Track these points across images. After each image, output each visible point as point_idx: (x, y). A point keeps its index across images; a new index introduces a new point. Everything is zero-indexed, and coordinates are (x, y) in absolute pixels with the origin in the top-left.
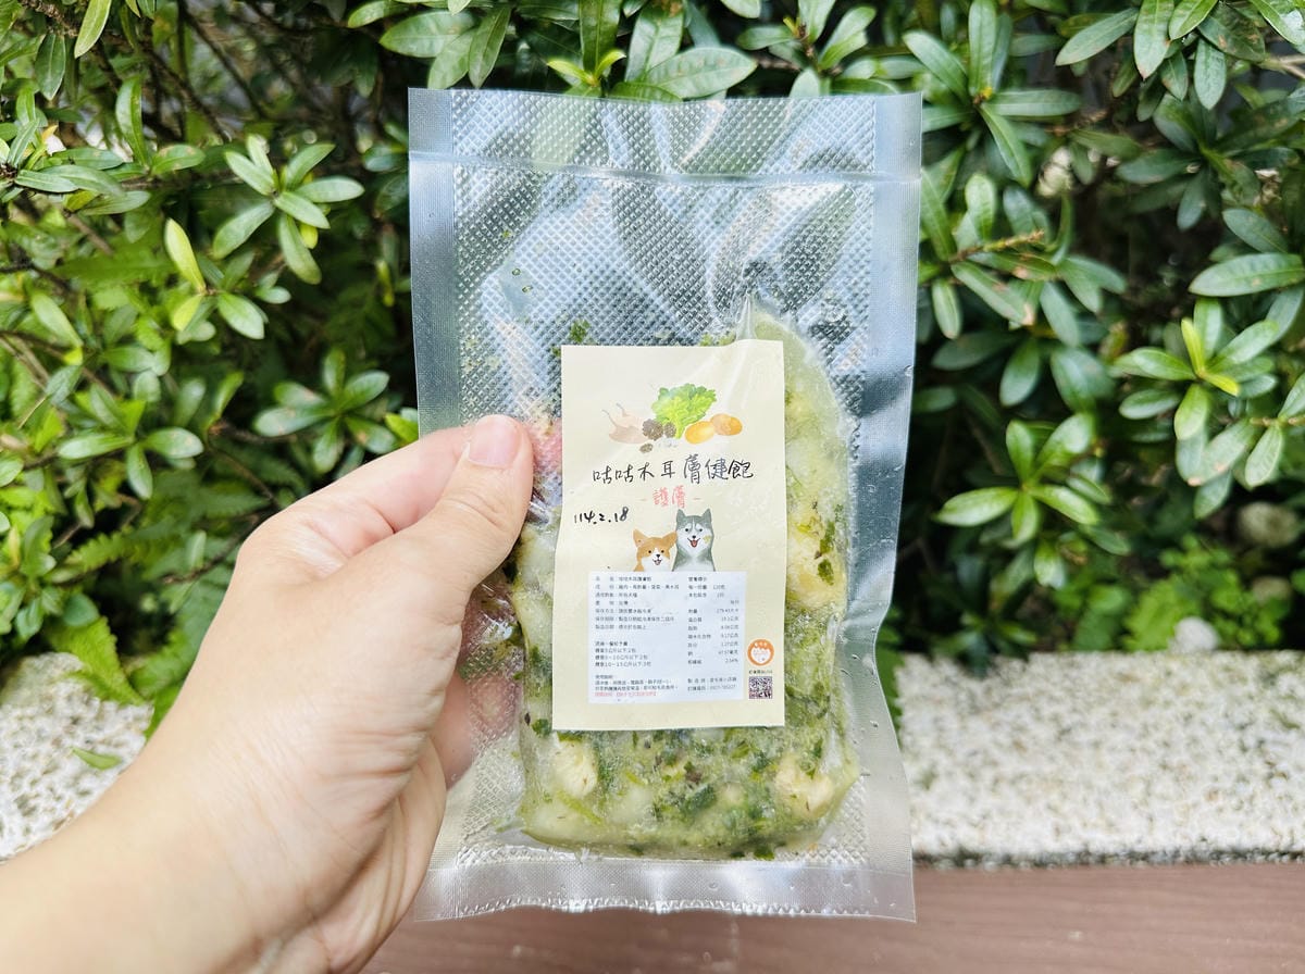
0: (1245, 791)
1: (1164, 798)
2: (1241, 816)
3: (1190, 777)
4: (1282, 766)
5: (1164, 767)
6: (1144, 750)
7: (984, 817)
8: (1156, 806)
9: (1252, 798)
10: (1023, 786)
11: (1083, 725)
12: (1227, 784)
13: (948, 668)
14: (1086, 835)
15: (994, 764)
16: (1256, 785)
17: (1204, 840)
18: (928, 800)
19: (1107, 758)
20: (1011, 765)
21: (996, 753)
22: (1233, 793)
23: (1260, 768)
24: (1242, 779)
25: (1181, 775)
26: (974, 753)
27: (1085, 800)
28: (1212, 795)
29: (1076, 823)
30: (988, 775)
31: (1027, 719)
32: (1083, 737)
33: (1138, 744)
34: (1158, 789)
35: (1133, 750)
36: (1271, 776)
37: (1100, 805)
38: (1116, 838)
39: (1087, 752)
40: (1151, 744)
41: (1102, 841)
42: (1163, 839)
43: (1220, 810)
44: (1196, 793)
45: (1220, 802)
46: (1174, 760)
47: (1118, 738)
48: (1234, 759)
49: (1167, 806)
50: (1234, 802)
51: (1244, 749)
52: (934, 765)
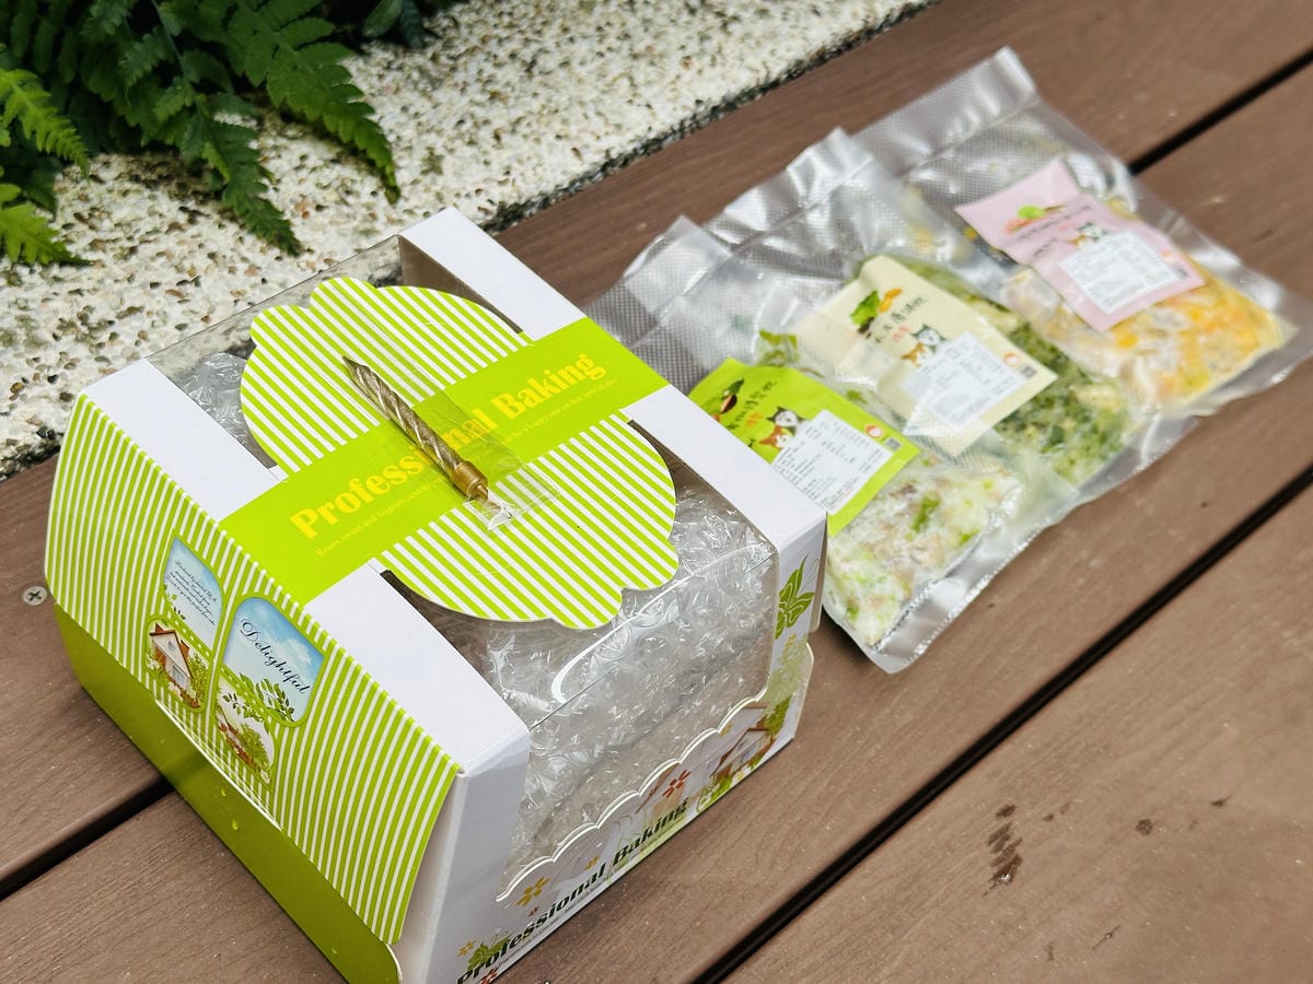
0: (711, 46)
1: (649, 83)
2: (718, 69)
3: (661, 56)
4: (731, 12)
5: (635, 57)
6: (610, 49)
7: (508, 173)
8: (646, 93)
9: (720, 51)
10: (523, 129)
11: (544, 51)
12: (693, 47)
13: (381, 55)
14: (604, 144)
15: (486, 122)
16: (717, 37)
17: (698, 102)
18: (447, 181)
19: (582, 71)
20: (500, 116)
21: (480, 113)
22: (703, 52)
23: (712, 20)
24: (703, 38)
25: (652, 57)
26: (461, 122)
27: (586, 117)
28: (687, 61)
29: (588, 139)
30: (485, 134)
31: (489, 69)
32: (549, 62)
33: (602, 48)
34: (640, 78)
35: (601, 54)
36: (725, 25)
37: (599, 114)
38: (630, 136)
39: (562, 74)
40: (611, 41)
41: (621, 144)
42: (666, 117)
43: (700, 72)
44: (673, 66)
45: (696, 64)
46: (640, 47)
47: (581, 49)
48: (687, 23)
49: (656, 89)
50: (707, 59)
51: (692, 11)
52: (431, 150)
